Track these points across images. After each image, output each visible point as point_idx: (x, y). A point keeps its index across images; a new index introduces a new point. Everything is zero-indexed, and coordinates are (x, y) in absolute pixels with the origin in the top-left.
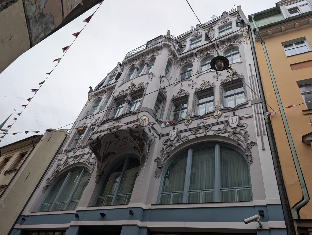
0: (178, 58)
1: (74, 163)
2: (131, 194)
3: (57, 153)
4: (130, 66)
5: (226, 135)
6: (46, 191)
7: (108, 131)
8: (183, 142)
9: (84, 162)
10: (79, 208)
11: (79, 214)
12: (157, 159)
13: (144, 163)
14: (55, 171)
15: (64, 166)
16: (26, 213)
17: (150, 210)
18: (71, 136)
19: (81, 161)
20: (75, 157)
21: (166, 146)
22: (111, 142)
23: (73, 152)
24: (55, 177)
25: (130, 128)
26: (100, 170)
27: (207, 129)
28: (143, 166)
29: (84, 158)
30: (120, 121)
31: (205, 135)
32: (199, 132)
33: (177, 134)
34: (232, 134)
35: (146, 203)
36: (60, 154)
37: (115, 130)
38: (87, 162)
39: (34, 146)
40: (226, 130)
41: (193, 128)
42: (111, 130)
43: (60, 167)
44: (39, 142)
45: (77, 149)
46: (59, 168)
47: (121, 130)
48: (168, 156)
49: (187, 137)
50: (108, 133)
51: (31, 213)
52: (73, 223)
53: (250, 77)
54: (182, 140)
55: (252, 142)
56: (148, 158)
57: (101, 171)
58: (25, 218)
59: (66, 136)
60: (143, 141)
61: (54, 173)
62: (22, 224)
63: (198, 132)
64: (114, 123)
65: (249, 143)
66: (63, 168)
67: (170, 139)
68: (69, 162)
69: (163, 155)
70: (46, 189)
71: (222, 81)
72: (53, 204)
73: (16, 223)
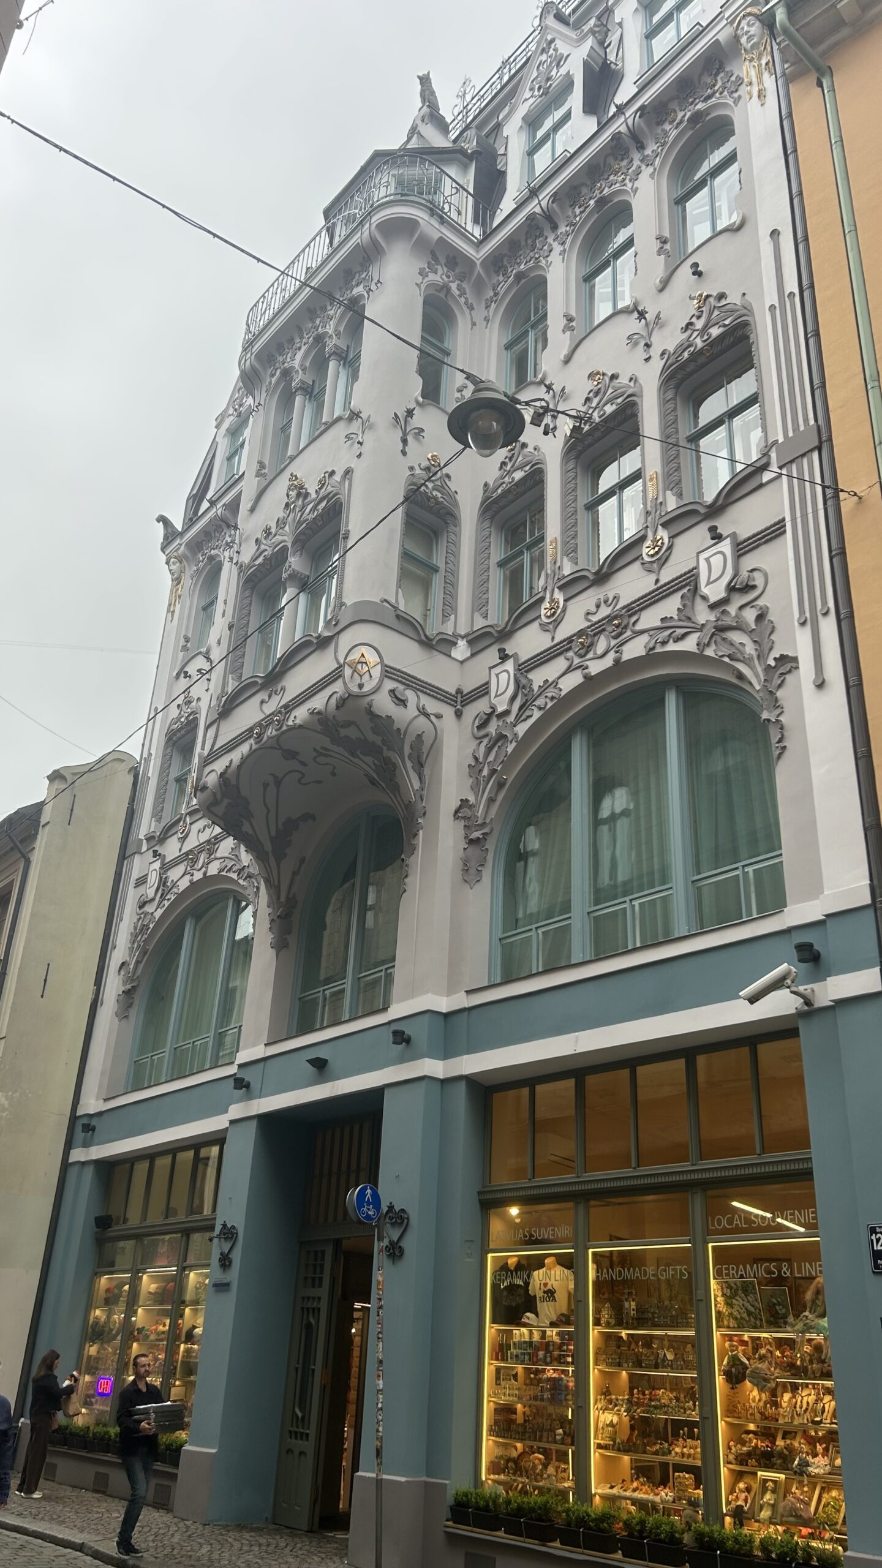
0: (478, 263)
1: (192, 883)
2: (394, 966)
3: (124, 856)
4: (274, 380)
5: (689, 644)
6: (133, 1012)
7: (252, 741)
8: (542, 712)
9: (224, 873)
10: (242, 1057)
11: (248, 1075)
12: (460, 807)
13: (415, 835)
14: (135, 928)
15: (160, 903)
16: (91, 1104)
17: (466, 1014)
18: (153, 772)
19: (213, 869)
20: (189, 858)
21: (485, 741)
22: (278, 782)
23: (175, 837)
24: (145, 953)
25: (319, 713)
26: (279, 898)
27: (620, 630)
28: (413, 849)
29: (218, 855)
30: (283, 689)
31: (617, 661)
32: (595, 653)
33: (517, 681)
34: (713, 634)
35: (450, 991)
36: (136, 856)
37: (271, 732)
38: (234, 869)
39: (24, 856)
40: (689, 619)
41: (569, 640)
42: (259, 735)
43: (150, 908)
44: (39, 837)
45: (188, 820)
46: (146, 914)
47: (291, 729)
48: (500, 785)
49: (555, 683)
50: (254, 747)
51: (105, 1100)
52: (236, 1111)
53: (772, 308)
54: (536, 703)
55: (782, 659)
56: (424, 814)
57: (283, 899)
58: (94, 1122)
59: (135, 772)
60: (386, 753)
61: (136, 936)
62: (90, 1146)
63: (590, 655)
64: (262, 702)
65: (773, 663)
66: (160, 912)
67: (494, 709)
68: (174, 884)
69: (478, 784)
70: (130, 1005)
71: (666, 356)
72: (167, 1054)
73: (69, 1146)
